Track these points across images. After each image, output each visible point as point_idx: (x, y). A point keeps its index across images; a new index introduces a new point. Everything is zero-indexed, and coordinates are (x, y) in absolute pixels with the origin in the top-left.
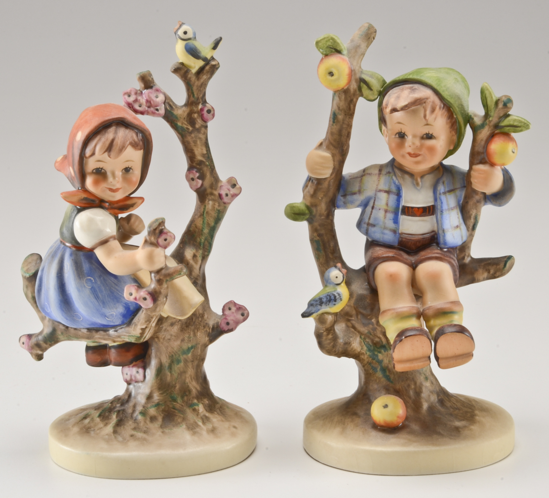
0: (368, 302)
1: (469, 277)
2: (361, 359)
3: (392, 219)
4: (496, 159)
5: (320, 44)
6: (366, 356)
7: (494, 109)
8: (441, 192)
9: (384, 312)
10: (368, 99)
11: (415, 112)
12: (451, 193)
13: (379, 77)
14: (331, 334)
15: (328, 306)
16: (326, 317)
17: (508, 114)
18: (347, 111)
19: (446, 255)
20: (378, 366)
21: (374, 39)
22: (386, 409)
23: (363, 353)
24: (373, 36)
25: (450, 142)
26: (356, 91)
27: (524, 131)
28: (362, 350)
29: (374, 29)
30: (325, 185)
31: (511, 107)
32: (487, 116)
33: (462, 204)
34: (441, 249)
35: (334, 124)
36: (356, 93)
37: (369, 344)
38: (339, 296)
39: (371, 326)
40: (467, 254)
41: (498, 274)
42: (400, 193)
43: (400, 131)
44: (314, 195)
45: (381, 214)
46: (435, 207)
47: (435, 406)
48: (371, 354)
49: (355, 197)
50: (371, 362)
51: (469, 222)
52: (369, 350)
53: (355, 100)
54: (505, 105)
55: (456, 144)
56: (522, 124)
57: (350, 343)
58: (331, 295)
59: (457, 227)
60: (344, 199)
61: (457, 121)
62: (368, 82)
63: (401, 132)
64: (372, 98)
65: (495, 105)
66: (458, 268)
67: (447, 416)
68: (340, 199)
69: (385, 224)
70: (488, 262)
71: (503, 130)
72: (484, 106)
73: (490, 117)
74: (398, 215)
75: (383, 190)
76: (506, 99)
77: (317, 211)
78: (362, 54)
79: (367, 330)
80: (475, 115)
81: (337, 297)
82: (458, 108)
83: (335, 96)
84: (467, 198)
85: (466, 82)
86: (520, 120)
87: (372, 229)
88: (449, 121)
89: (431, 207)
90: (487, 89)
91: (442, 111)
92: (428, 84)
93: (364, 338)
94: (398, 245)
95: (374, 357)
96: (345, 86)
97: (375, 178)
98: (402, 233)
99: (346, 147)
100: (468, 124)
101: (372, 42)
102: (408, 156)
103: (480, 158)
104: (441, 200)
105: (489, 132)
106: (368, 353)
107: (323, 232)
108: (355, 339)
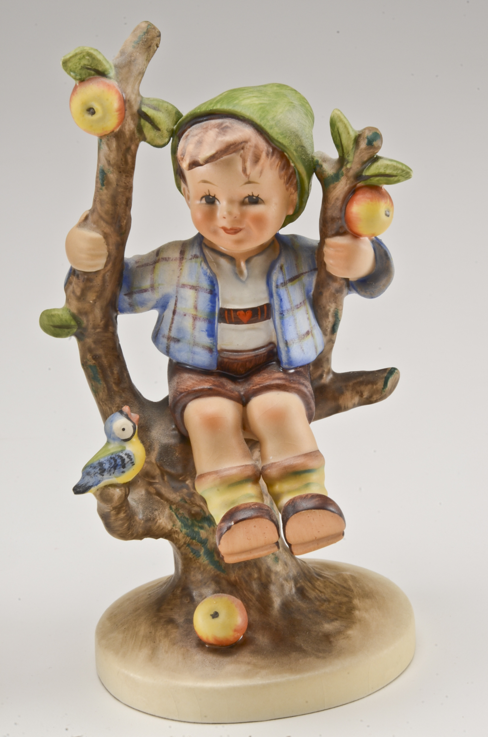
0: (177, 457)
1: (331, 404)
2: (174, 538)
3: (205, 330)
4: (360, 228)
5: (70, 65)
6: (181, 536)
7: (354, 150)
8: (279, 283)
9: (202, 476)
10: (153, 144)
11: (229, 164)
12: (295, 281)
13: (170, 108)
14: (123, 512)
15: (113, 476)
16: (112, 492)
17: (375, 156)
18: (122, 166)
19: (293, 380)
20: (201, 548)
21: (157, 47)
22: (216, 620)
23: (176, 531)
24: (155, 42)
25: (288, 203)
26: (134, 133)
27: (403, 181)
28: (174, 528)
29: (156, 32)
30: (98, 281)
31: (380, 145)
32: (342, 161)
33: (313, 295)
34: (285, 371)
35: (104, 188)
36: (135, 136)
37: (184, 517)
38: (130, 458)
39: (185, 491)
40: (326, 370)
41: (375, 397)
42: (215, 290)
43: (208, 194)
44: (81, 298)
45: (188, 323)
46: (271, 306)
47: (292, 601)
48: (188, 531)
49: (146, 295)
50: (190, 542)
51: (326, 322)
52: (186, 526)
53: (133, 147)
54: (370, 143)
55: (298, 205)
56: (399, 172)
57: (154, 519)
58: (117, 458)
59: (308, 333)
60: (129, 299)
61: (296, 171)
62: (152, 118)
63: (210, 195)
64: (160, 142)
65: (353, 144)
66: (313, 398)
67: (311, 616)
68: (124, 300)
69: (195, 338)
70: (358, 380)
71: (369, 182)
72: (337, 146)
73: (348, 162)
74: (214, 324)
75: (188, 285)
76: (371, 134)
77: (88, 321)
78: (140, 73)
79: (180, 496)
80: (325, 160)
81: (127, 460)
82: (296, 151)
83: (102, 143)
84: (320, 286)
85: (307, 105)
86: (394, 166)
87: (174, 347)
88: (283, 173)
89: (265, 308)
90: (341, 120)
91: (271, 159)
92: (247, 117)
93: (176, 509)
94: (217, 369)
95: (194, 536)
96: (115, 128)
97: (174, 265)
98: (223, 350)
99: (125, 221)
100: (314, 175)
101: (155, 52)
102: (222, 232)
103: (335, 227)
104: (279, 295)
105: (348, 186)
106: (184, 530)
107: (100, 352)
108: (161, 512)
